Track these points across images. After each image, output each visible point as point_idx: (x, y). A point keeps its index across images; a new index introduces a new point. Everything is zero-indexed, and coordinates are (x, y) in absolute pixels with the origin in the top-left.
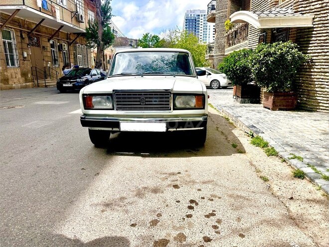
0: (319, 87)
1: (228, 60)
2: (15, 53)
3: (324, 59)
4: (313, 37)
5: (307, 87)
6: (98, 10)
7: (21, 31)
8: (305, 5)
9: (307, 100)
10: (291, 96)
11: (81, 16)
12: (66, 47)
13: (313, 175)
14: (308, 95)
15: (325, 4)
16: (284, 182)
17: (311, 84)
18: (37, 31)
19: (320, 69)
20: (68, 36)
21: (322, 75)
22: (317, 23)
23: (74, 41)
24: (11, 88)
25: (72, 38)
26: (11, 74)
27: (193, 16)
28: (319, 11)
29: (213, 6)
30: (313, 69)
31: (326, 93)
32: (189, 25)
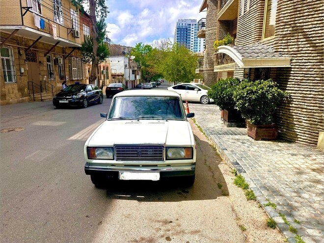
0: (296, 121)
1: (215, 88)
2: (12, 70)
3: (301, 97)
4: (291, 76)
5: (286, 120)
6: (94, 27)
7: (19, 48)
8: (284, 47)
9: (287, 131)
10: (272, 128)
11: (77, 32)
12: (61, 61)
13: (282, 226)
14: (287, 127)
15: (300, 49)
16: (258, 232)
17: (289, 117)
18: (34, 48)
19: (298, 105)
20: (63, 50)
21: (299, 110)
22: (294, 64)
23: (69, 54)
24: (8, 104)
25: (68, 51)
26: (8, 90)
27: (184, 25)
28: (295, 54)
29: (203, 23)
30: (292, 104)
31: (303, 127)
32: (181, 34)
